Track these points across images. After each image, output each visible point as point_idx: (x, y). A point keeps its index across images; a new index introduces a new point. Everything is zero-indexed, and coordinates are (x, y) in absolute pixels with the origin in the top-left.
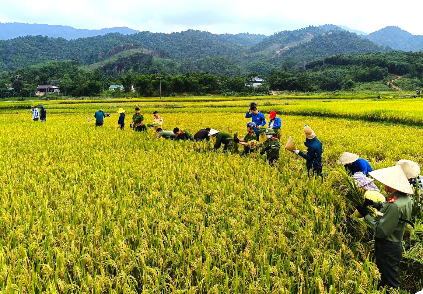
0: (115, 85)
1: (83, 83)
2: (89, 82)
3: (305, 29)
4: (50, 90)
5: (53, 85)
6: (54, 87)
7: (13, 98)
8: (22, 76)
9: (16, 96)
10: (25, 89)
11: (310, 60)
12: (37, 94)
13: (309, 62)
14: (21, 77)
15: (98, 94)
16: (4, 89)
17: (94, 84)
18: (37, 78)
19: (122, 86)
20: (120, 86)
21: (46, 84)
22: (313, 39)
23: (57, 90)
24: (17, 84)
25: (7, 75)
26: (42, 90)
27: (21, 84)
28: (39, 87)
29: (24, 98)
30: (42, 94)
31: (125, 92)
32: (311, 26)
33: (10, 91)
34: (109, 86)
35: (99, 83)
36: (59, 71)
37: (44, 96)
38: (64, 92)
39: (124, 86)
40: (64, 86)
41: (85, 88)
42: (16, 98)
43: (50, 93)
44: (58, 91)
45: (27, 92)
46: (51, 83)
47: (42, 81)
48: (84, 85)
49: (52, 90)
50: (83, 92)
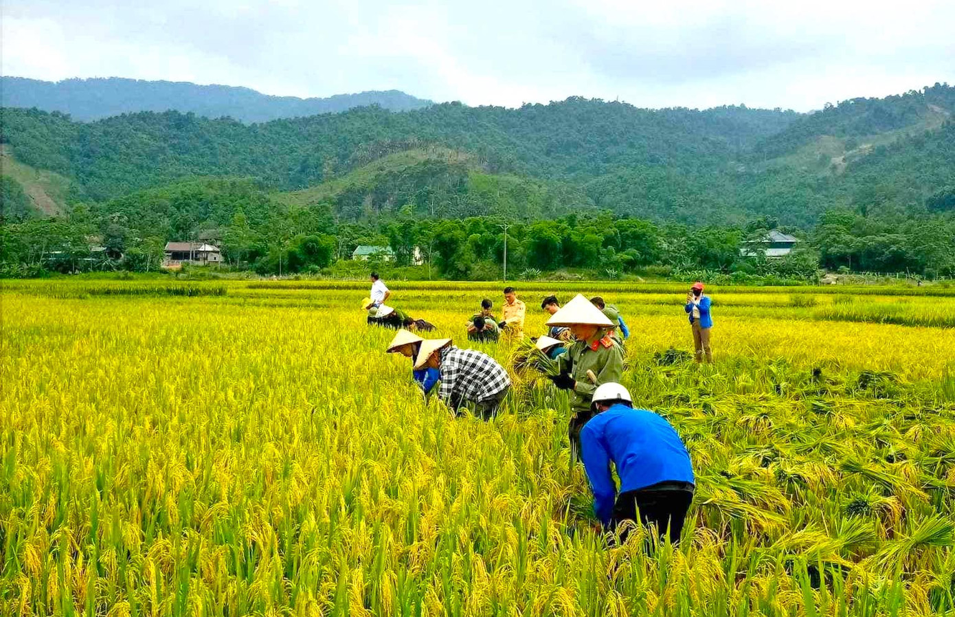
0: (374, 244)
1: (285, 239)
2: (303, 236)
3: (923, 92)
4: (197, 255)
5: (205, 241)
6: (209, 248)
7: (102, 273)
8: (126, 218)
9: (109, 268)
10: (133, 250)
11: (941, 183)
12: (163, 266)
13: (938, 191)
14: (122, 220)
15: (325, 269)
16: (82, 249)
17: (316, 241)
18: (166, 222)
19: (389, 248)
20: (384, 249)
21: (186, 239)
22: (948, 123)
23: (215, 255)
24: (115, 237)
25: (86, 212)
26: (177, 256)
27: (125, 238)
28: (171, 246)
29: (130, 274)
30: (177, 265)
31: (396, 265)
32: (942, 84)
33: (97, 254)
34: (353, 248)
35: (327, 240)
36: (222, 206)
37: (183, 270)
38: (233, 262)
39: (394, 250)
40: (237, 245)
41: (291, 253)
42: (109, 273)
43: (197, 263)
44: (220, 258)
45: (138, 257)
46: (202, 236)
47: (177, 232)
48: (289, 246)
49: (204, 255)
50: (286, 263)
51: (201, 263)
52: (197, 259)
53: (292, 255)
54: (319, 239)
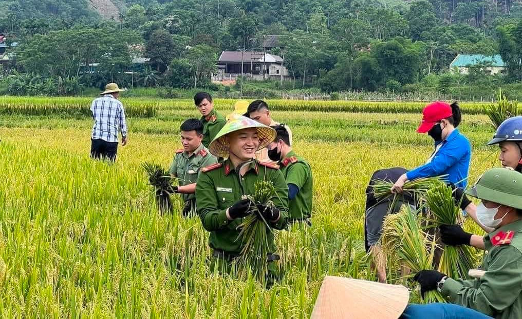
0: (472, 52)
1: (360, 47)
2: (379, 41)
4: (253, 68)
5: (268, 49)
6: (269, 58)
7: (143, 90)
8: (181, 22)
9: (152, 84)
10: (181, 60)
12: (215, 81)
14: (176, 25)
15: (408, 86)
16: (121, 59)
17: (396, 49)
18: (224, 27)
19: (498, 58)
20: (489, 59)
21: (247, 45)
23: (278, 67)
24: (159, 45)
25: (141, 16)
26: (231, 68)
27: (170, 47)
28: (227, 56)
29: (174, 91)
30: (230, 81)
31: (507, 81)
33: (139, 66)
34: (452, 57)
35: (413, 48)
36: (297, 5)
37: (237, 87)
38: (297, 76)
39: (504, 60)
40: (302, 54)
41: (365, 64)
42: (152, 91)
43: (255, 77)
44: (284, 71)
45: (185, 70)
46: (265, 45)
47: (235, 38)
48: (364, 54)
49: (264, 68)
50: (359, 76)
51: (259, 78)
52: (257, 73)
53: (366, 67)
54: (400, 45)
